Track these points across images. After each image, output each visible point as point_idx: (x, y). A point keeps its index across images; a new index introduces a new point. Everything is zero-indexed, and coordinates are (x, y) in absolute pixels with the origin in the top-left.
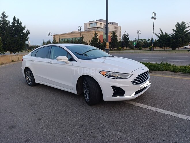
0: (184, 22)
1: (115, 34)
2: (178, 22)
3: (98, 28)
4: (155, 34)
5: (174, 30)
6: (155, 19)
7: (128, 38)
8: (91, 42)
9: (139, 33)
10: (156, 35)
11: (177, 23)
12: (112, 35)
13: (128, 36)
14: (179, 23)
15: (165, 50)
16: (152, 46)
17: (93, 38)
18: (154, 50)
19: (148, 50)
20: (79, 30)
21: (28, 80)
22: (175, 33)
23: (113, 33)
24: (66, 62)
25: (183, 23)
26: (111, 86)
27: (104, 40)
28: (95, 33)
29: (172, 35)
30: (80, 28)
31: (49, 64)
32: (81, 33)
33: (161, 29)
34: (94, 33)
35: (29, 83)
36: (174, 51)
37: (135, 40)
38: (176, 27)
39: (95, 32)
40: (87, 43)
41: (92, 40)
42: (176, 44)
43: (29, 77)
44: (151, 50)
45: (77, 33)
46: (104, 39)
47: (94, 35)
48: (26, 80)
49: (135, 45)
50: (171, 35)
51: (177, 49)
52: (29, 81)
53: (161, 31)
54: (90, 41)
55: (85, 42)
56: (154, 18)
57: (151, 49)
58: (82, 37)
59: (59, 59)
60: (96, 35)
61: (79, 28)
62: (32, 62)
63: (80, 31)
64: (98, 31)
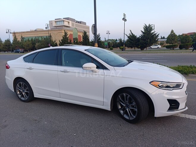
0: (151, 25)
1: (87, 34)
3: (67, 27)
4: (126, 35)
5: (142, 32)
6: (125, 20)
7: (100, 38)
8: (61, 42)
9: (108, 33)
10: (127, 36)
11: (145, 25)
12: (83, 35)
13: (99, 36)
14: (146, 25)
15: (135, 50)
16: (124, 46)
17: (63, 37)
18: (126, 50)
19: (118, 50)
20: (46, 28)
22: (143, 34)
23: (84, 33)
25: (150, 25)
26: (167, 99)
27: (74, 40)
28: (65, 32)
29: (141, 36)
30: (48, 26)
33: (131, 31)
34: (63, 32)
36: (142, 51)
37: (106, 41)
38: (144, 29)
39: (65, 30)
40: (56, 42)
41: (62, 40)
42: (145, 45)
43: (21, 91)
44: (123, 50)
45: (42, 31)
46: (74, 38)
47: (64, 34)
49: (107, 46)
50: (140, 36)
51: (145, 49)
53: (131, 32)
54: (59, 41)
55: (54, 41)
56: (124, 19)
57: (123, 49)
58: (50, 36)
59: (86, 68)
60: (66, 34)
61: (46, 25)
63: (47, 29)
64: (67, 30)
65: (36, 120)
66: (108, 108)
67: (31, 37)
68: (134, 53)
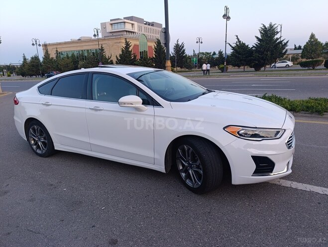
0: (273, 24)
2: (264, 25)
3: (130, 33)
4: (229, 44)
5: (257, 38)
6: (228, 18)
7: (184, 50)
8: (119, 58)
9: (199, 41)
10: (231, 46)
11: (262, 26)
12: (156, 46)
13: (183, 47)
14: (265, 27)
15: (244, 71)
16: (225, 64)
17: (123, 50)
18: (228, 71)
19: (216, 71)
20: (95, 35)
21: (36, 144)
22: (259, 42)
23: (158, 43)
24: (137, 109)
25: (271, 26)
26: (252, 156)
27: (141, 55)
28: (126, 41)
29: (255, 45)
30: (97, 32)
31: (93, 112)
32: (98, 40)
33: (237, 36)
34: (124, 41)
35: (38, 151)
36: (258, 72)
37: (195, 55)
38: (261, 33)
39: (126, 39)
40: (111, 59)
41: (120, 55)
42: (262, 61)
43: (37, 139)
44: (222, 72)
45: (90, 41)
46: (140, 52)
47: (124, 46)
48: (31, 145)
49: (196, 64)
50: (254, 47)
51: (263, 69)
52: (38, 147)
53: (238, 39)
54: (116, 57)
55: (107, 57)
56: (226, 17)
57: (223, 70)
58: (102, 49)
60: (127, 44)
61: (94, 31)
62: (45, 107)
63: (97, 38)
64: (130, 38)
65: (52, 185)
66: (161, 168)
67: (72, 51)
68: (241, 77)
